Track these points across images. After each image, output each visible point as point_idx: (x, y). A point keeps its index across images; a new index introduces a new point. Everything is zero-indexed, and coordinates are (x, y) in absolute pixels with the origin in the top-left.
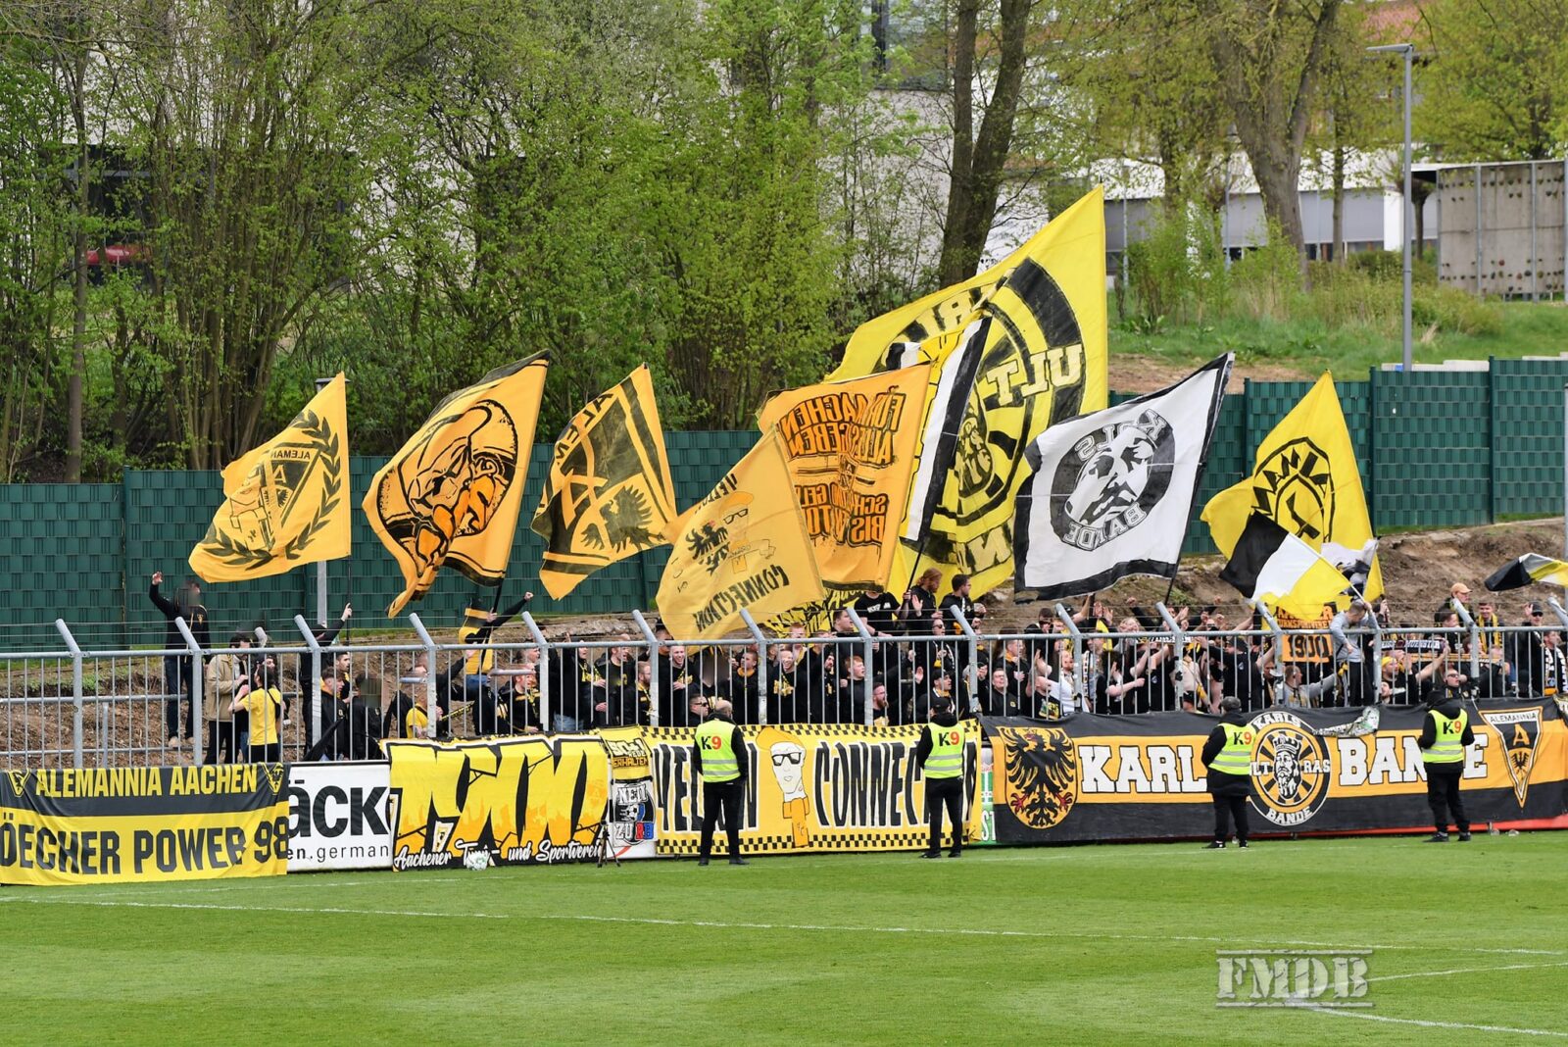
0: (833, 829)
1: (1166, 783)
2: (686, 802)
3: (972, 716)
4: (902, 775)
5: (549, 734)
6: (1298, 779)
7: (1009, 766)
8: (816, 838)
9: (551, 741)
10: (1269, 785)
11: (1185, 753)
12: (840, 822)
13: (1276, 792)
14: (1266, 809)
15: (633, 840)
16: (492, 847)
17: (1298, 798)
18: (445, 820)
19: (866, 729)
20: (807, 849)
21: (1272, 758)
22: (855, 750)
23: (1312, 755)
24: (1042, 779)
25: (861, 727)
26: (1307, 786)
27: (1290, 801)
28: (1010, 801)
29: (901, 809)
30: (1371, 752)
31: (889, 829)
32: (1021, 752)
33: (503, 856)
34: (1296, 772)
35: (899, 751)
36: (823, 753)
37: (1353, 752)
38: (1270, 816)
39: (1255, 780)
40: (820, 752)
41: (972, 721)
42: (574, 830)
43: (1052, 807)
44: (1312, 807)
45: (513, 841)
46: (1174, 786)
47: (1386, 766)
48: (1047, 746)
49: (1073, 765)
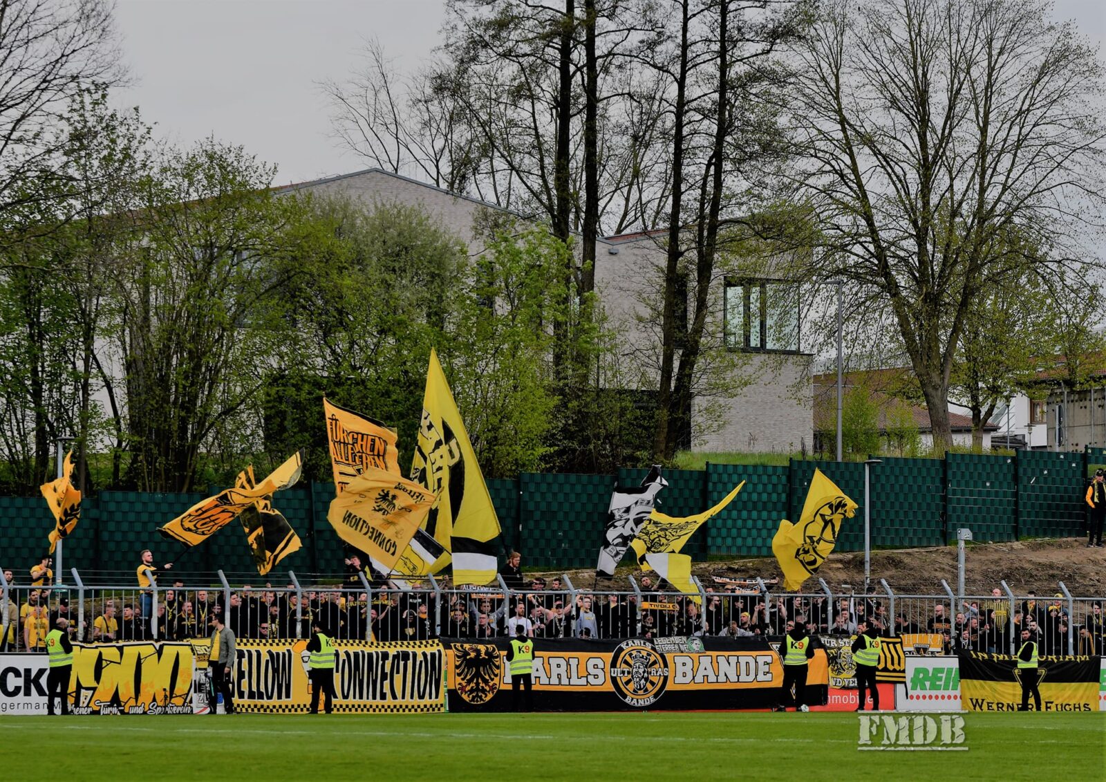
1: (560, 679)
4: (388, 669)
5: (157, 641)
6: (646, 679)
7: (457, 667)
9: (157, 645)
10: (628, 682)
11: (573, 662)
12: (345, 697)
13: (631, 686)
14: (625, 696)
16: (119, 705)
17: (646, 690)
18: (87, 689)
21: (630, 666)
22: (356, 655)
23: (657, 666)
24: (478, 675)
26: (653, 683)
27: (641, 692)
28: (458, 687)
29: (387, 689)
30: (696, 664)
31: (378, 701)
32: (465, 659)
33: (126, 711)
34: (646, 675)
35: (385, 656)
37: (684, 664)
38: (628, 700)
39: (618, 679)
42: (171, 697)
43: (483, 691)
44: (655, 696)
45: (132, 702)
46: (565, 681)
47: (705, 673)
48: (483, 655)
49: (498, 667)
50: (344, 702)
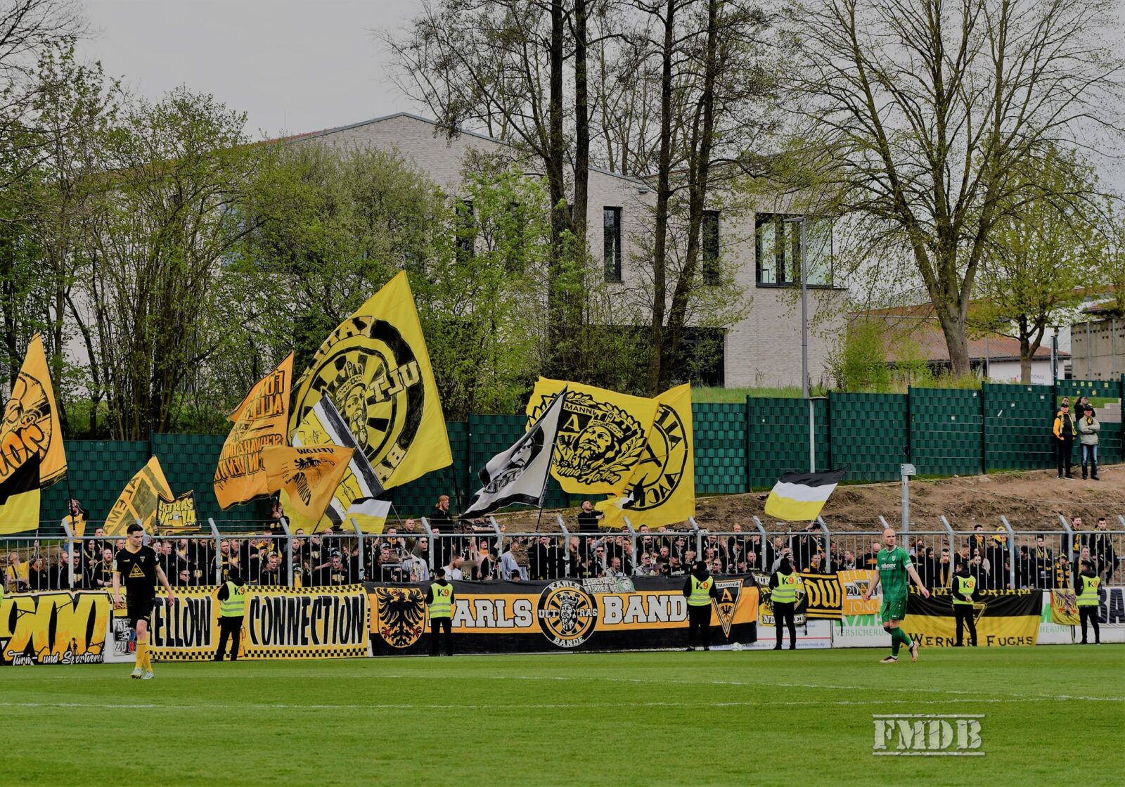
0: (260, 646)
1: (486, 622)
2: (163, 629)
3: (360, 582)
4: (309, 615)
6: (575, 620)
7: (380, 611)
8: (250, 652)
9: (73, 595)
10: (556, 624)
11: (500, 605)
12: (266, 643)
13: (559, 627)
14: (553, 637)
15: (127, 652)
16: (33, 654)
17: (575, 631)
19: (288, 588)
20: (244, 658)
21: (559, 607)
22: (277, 601)
23: (586, 607)
24: (402, 619)
25: (284, 587)
26: (581, 624)
27: (569, 633)
28: (381, 631)
29: (308, 634)
30: (626, 604)
31: (300, 647)
32: (389, 603)
33: (40, 660)
34: (574, 616)
35: (307, 601)
36: (255, 602)
37: (613, 605)
38: (556, 642)
39: (546, 620)
40: (253, 602)
41: (359, 585)
42: (88, 646)
43: (408, 634)
44: (584, 636)
45: (47, 651)
46: (491, 623)
47: (635, 613)
48: (407, 599)
49: (422, 611)
50: (265, 648)
